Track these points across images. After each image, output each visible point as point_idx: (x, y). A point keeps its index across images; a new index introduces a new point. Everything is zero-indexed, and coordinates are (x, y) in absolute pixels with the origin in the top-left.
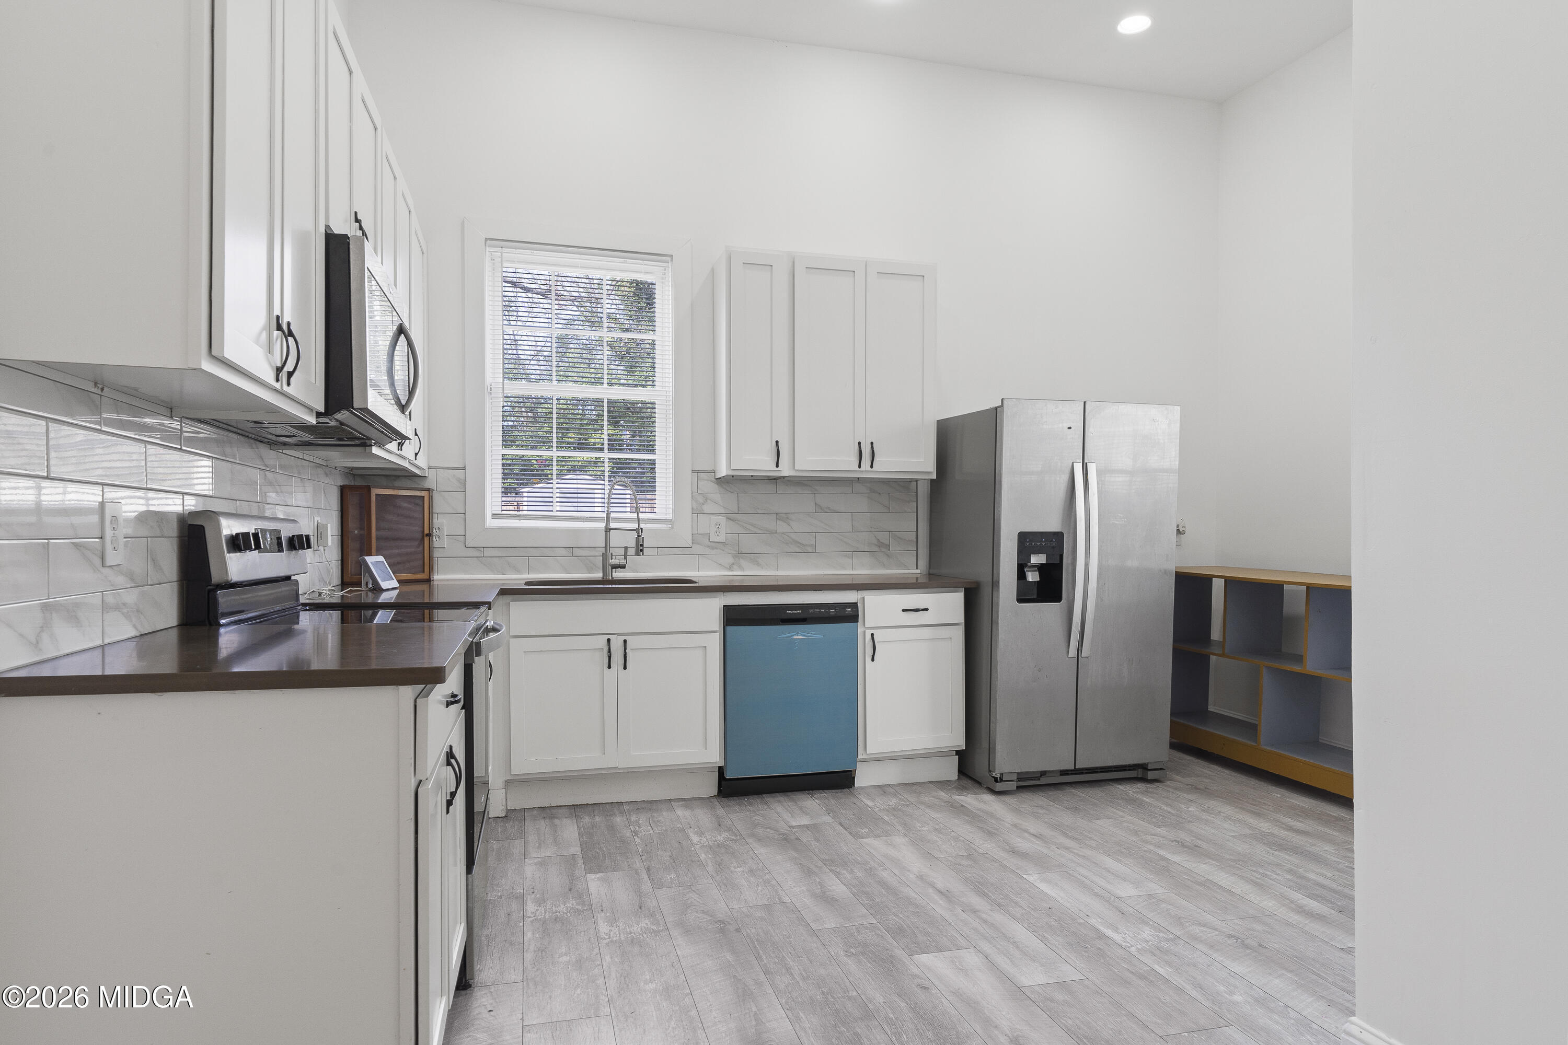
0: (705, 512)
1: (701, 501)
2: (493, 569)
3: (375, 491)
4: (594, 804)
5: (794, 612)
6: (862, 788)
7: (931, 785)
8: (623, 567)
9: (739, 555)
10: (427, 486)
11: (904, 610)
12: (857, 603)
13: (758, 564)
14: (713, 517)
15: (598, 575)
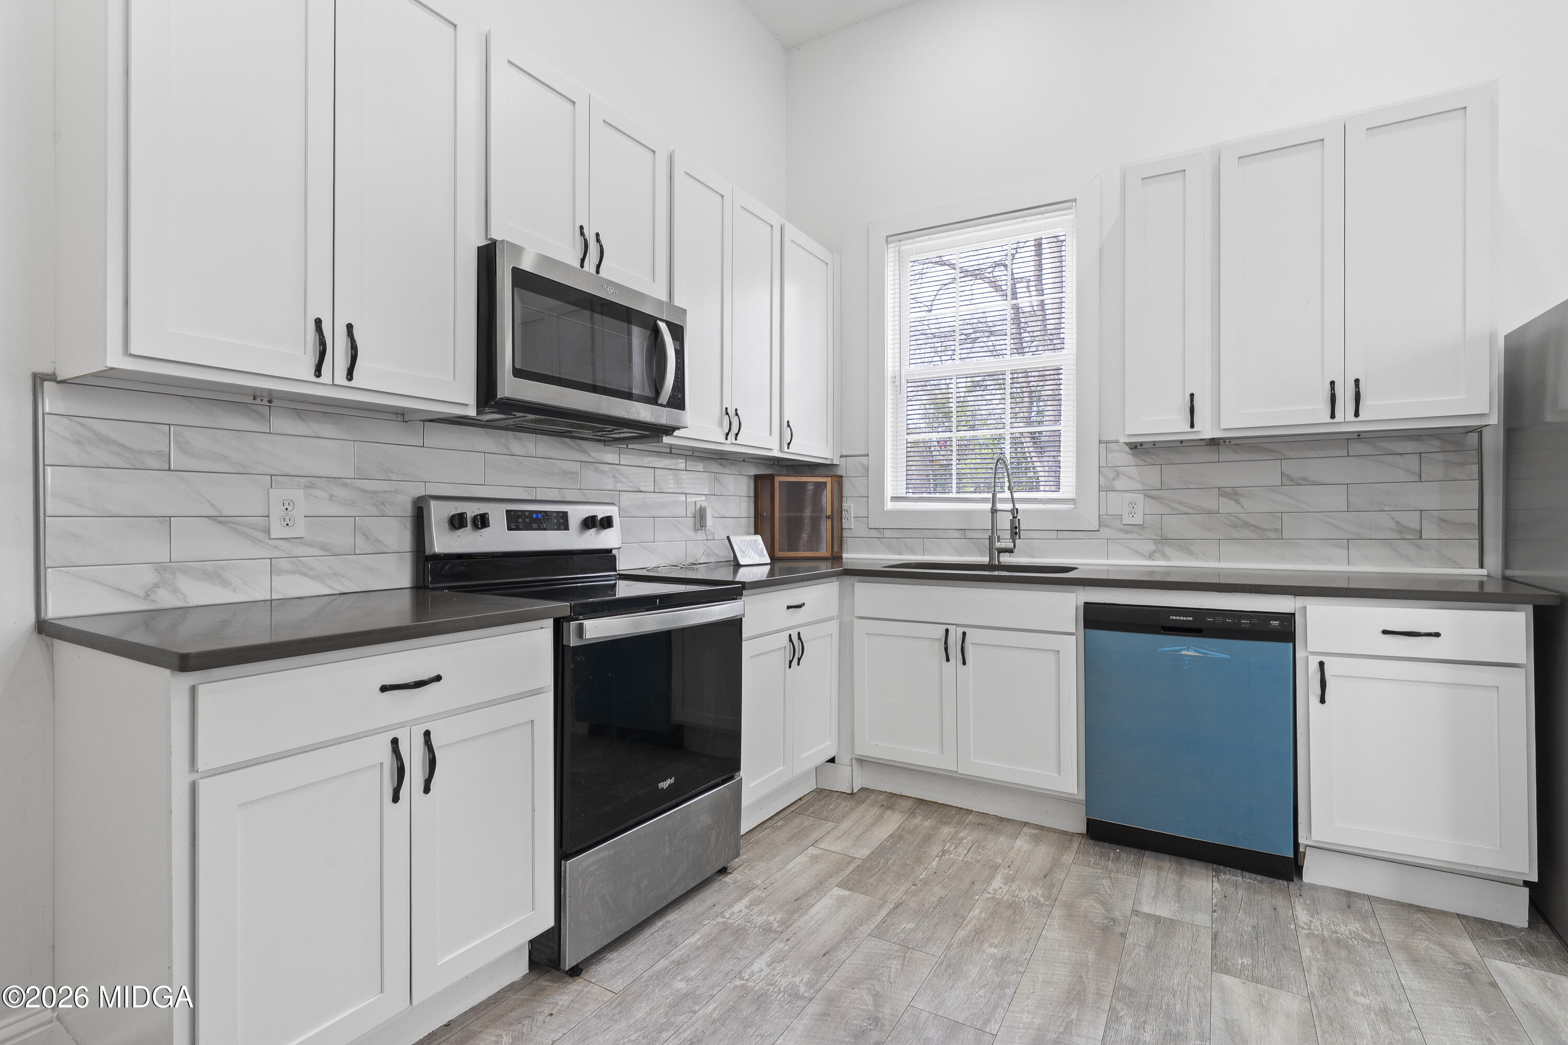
0: (1116, 489)
1: (1111, 475)
2: (891, 550)
3: (778, 479)
4: (943, 804)
5: (1182, 618)
6: (1313, 887)
7: (1457, 922)
8: (1010, 551)
9: (1163, 540)
10: (839, 473)
11: (1385, 632)
12: (1294, 614)
13: (1191, 553)
14: (1125, 495)
15: (985, 560)
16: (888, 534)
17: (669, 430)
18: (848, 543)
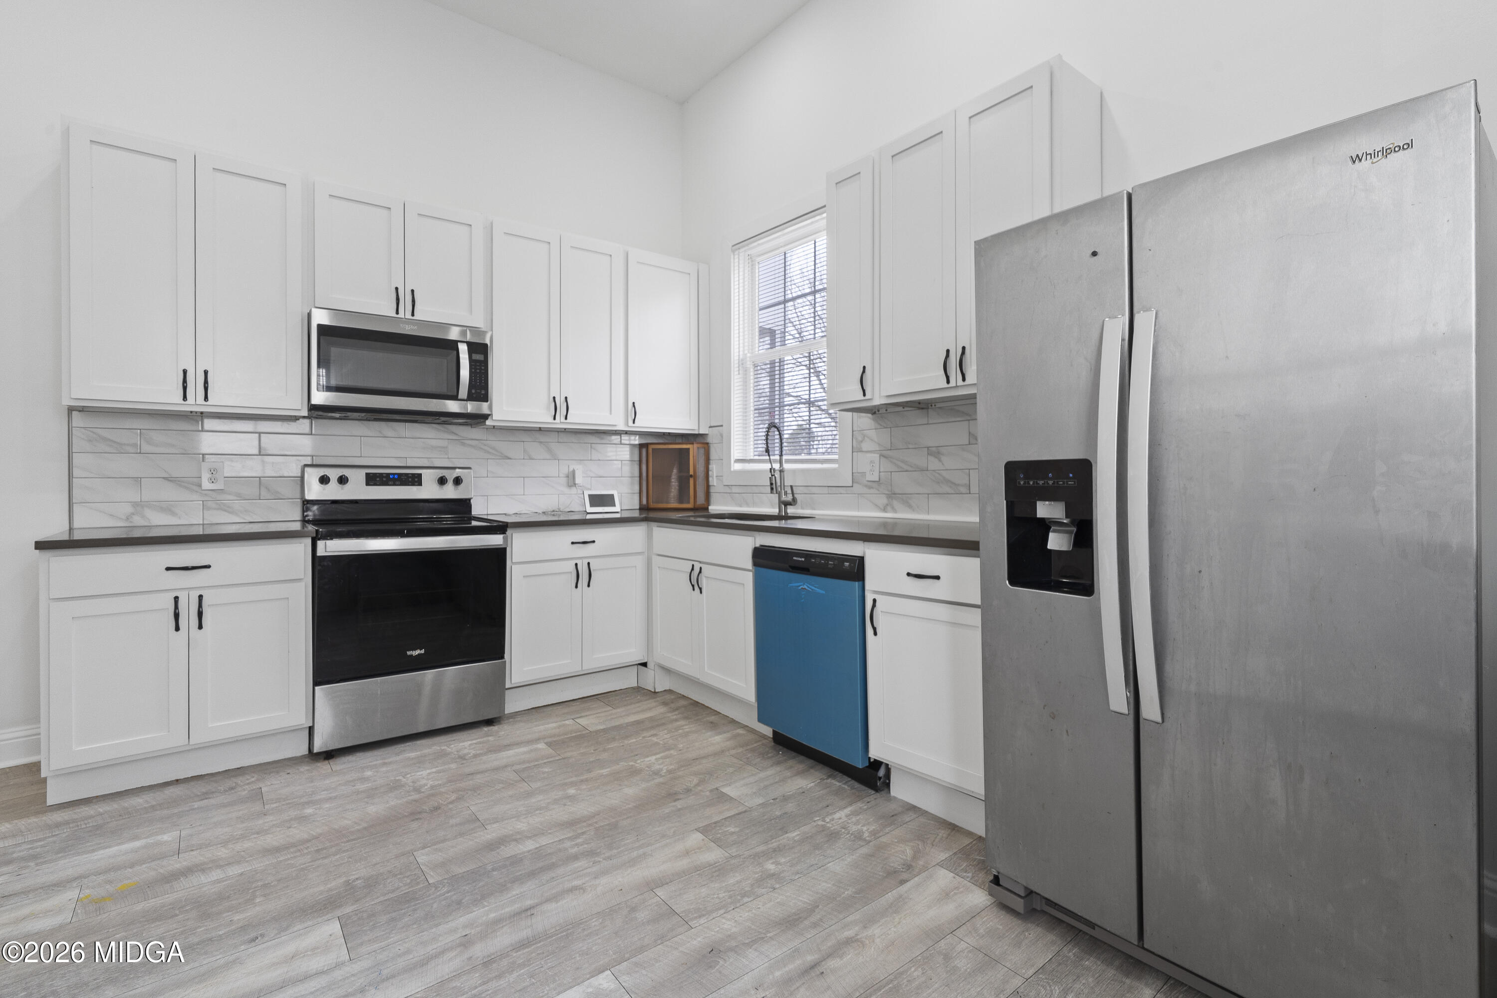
16: (735, 490)
17: (486, 417)
18: (714, 497)
